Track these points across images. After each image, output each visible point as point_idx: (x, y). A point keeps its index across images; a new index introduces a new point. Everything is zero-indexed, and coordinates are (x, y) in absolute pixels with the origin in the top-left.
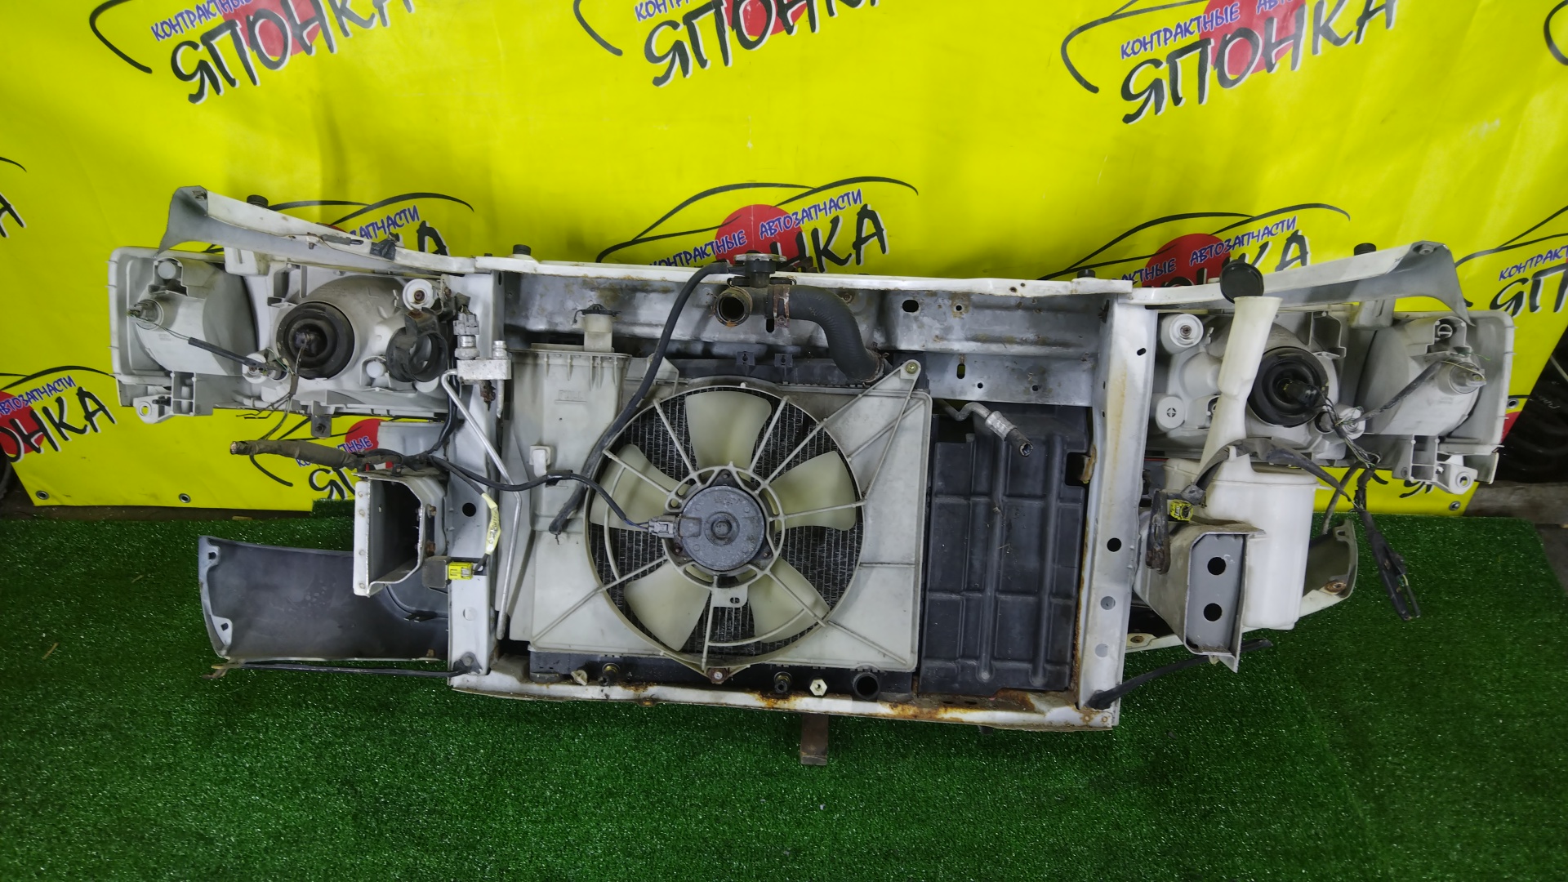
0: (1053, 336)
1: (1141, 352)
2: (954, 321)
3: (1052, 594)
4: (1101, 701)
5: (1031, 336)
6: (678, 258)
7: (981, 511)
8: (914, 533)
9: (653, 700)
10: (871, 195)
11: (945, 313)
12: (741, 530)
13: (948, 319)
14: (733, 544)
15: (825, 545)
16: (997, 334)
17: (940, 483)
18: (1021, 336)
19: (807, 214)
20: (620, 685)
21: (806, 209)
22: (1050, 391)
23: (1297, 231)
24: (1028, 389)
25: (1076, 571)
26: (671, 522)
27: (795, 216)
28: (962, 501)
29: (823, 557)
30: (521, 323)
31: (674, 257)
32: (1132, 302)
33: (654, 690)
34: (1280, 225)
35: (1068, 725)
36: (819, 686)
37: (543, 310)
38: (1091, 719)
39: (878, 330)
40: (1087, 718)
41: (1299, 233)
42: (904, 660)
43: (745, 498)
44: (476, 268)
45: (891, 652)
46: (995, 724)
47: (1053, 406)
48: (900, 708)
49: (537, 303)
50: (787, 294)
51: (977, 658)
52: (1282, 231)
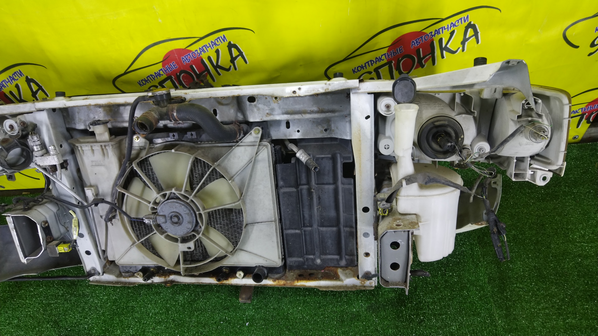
0: (326, 107)
1: (367, 117)
2: (274, 105)
3: (344, 226)
4: (368, 276)
5: (315, 109)
6: (149, 78)
7: (305, 192)
8: (272, 207)
9: (172, 282)
10: (231, 36)
11: (269, 102)
12: (184, 219)
13: (271, 104)
14: (182, 225)
15: (234, 213)
16: (298, 110)
17: (282, 183)
18: (310, 109)
19: (202, 50)
20: (158, 276)
21: (201, 48)
22: (333, 131)
23: (471, 22)
24: (323, 131)
25: (354, 216)
26: (151, 218)
27: (196, 52)
28: (294, 190)
29: (234, 219)
30: (73, 126)
31: (147, 78)
32: (360, 91)
33: (172, 277)
34: (460, 21)
35: (355, 286)
36: (240, 274)
37: (81, 119)
38: (364, 283)
39: (239, 112)
40: (363, 283)
41: (472, 23)
42: (275, 262)
43: (183, 205)
44: (36, 109)
45: (269, 260)
46: (321, 287)
47: (337, 138)
48: (277, 281)
49: (77, 116)
50: (175, 111)
51: (314, 254)
52: (462, 23)
